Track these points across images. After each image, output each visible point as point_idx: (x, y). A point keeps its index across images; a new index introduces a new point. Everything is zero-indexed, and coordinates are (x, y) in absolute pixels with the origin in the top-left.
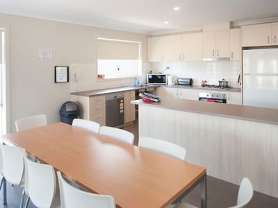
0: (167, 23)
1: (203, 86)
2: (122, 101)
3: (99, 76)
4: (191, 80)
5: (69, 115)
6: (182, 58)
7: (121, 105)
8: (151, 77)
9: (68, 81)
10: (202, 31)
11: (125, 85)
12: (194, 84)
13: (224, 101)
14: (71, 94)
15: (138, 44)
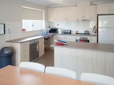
1: (76, 34)
2: (38, 44)
3: (23, 30)
4: (70, 31)
5: (7, 56)
6: (67, 19)
7: (38, 46)
8: (50, 29)
9: (5, 33)
10: (76, 6)
11: (37, 34)
12: (72, 33)
13: (88, 41)
14: (6, 41)
15: (43, 11)
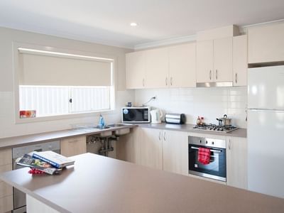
0: (133, 24)
1: (199, 125)
3: (22, 113)
4: (183, 116)
6: (169, 83)
8: (126, 112)
11: (78, 126)
12: (188, 122)
15: (109, 62)
